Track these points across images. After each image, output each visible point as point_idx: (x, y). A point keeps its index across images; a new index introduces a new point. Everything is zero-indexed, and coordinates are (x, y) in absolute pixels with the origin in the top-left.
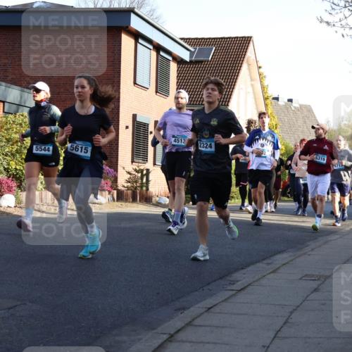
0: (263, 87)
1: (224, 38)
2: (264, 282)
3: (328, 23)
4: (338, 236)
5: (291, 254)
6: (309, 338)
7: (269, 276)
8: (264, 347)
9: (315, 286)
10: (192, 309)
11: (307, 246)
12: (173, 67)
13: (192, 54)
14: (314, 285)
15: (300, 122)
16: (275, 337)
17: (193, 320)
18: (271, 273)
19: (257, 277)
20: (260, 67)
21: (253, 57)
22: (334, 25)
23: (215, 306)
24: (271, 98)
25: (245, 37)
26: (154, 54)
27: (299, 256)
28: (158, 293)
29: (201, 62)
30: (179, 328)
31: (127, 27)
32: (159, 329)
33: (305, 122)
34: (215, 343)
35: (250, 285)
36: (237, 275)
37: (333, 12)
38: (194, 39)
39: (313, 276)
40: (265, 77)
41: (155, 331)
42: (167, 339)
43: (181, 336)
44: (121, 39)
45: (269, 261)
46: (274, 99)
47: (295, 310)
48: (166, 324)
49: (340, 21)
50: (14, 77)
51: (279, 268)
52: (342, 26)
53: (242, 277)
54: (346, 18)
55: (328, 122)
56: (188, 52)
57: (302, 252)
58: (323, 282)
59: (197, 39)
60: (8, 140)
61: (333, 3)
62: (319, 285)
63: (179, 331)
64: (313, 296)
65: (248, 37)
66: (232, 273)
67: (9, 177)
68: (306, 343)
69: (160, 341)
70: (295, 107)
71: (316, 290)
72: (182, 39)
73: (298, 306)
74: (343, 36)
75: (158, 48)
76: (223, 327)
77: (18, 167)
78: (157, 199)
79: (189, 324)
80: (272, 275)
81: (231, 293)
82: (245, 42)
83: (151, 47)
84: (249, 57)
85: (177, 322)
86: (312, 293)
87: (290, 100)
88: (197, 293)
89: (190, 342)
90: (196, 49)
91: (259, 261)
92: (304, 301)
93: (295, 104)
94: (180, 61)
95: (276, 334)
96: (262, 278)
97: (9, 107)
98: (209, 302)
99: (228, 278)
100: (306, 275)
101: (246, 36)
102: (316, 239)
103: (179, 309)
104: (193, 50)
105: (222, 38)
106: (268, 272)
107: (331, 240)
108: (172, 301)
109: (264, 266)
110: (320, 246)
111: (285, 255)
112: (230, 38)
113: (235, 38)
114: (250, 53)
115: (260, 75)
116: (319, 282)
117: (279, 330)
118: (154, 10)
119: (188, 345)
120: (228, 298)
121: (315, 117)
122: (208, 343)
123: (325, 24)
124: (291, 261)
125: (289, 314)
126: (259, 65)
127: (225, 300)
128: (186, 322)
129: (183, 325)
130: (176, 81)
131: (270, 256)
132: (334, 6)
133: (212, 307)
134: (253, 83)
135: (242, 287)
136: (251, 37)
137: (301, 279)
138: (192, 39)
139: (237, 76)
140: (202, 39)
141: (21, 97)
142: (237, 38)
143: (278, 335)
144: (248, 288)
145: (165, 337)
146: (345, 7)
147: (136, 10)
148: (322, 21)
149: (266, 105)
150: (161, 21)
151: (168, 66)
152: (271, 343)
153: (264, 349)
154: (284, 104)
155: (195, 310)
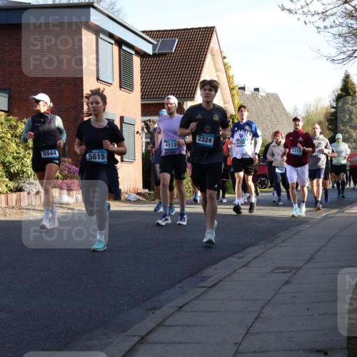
0: (228, 77)
1: (187, 29)
2: (235, 277)
3: (290, 11)
4: (309, 226)
5: (262, 246)
6: (281, 332)
7: (240, 271)
8: (236, 344)
10: (163, 308)
11: (278, 237)
12: (137, 61)
13: (154, 47)
14: (286, 277)
15: (268, 111)
16: (246, 333)
17: (164, 320)
18: (242, 267)
19: (228, 272)
20: (224, 58)
21: (217, 48)
22: (296, 13)
23: (186, 304)
24: (237, 88)
25: (208, 28)
26: (116, 48)
27: (270, 249)
28: (129, 294)
29: (164, 55)
30: (150, 329)
32: (130, 332)
33: (273, 111)
34: (186, 343)
35: (221, 281)
36: (208, 272)
38: (157, 31)
39: (283, 268)
40: (230, 67)
41: (126, 334)
42: (138, 341)
43: (152, 337)
45: (240, 255)
46: (240, 88)
47: (266, 304)
48: (137, 326)
49: (302, 8)
51: (249, 262)
52: (304, 13)
53: (214, 273)
54: (307, 5)
56: (151, 46)
57: (273, 245)
58: (295, 274)
59: (159, 31)
62: (291, 277)
63: (150, 332)
64: (285, 289)
65: (211, 28)
66: (204, 269)
68: (278, 337)
69: (132, 344)
70: (262, 97)
71: (287, 282)
72: (143, 32)
73: (270, 301)
74: (305, 23)
75: (120, 42)
76: (194, 326)
78: (127, 196)
79: (160, 325)
80: (243, 269)
81: (202, 290)
82: (208, 32)
83: (113, 42)
84: (213, 48)
85: (149, 323)
86: (283, 285)
87: (257, 90)
88: (168, 291)
89: (162, 343)
90: (158, 41)
91: (230, 256)
92: (276, 294)
93: (262, 93)
94: (143, 55)
95: (248, 330)
96: (233, 273)
98: (180, 301)
99: (199, 275)
100: (277, 268)
101: (209, 26)
102: (287, 229)
103: (150, 309)
104: (155, 43)
105: (185, 30)
106: (240, 266)
107: (302, 230)
108: (144, 301)
109: (236, 259)
110: (290, 238)
111: (256, 248)
112: (192, 29)
113: (198, 29)
114: (213, 44)
115: (225, 65)
116: (289, 275)
117: (251, 326)
118: (115, 3)
119: (160, 346)
120: (200, 295)
121: (282, 105)
122: (180, 343)
123: (287, 12)
124: (262, 254)
125: (260, 309)
126: (224, 56)
127: (197, 298)
128: (158, 323)
129: (154, 326)
130: (140, 75)
131: (242, 250)
133: (183, 306)
134: (218, 73)
135: (214, 283)
137: (272, 272)
138: (154, 31)
139: (202, 67)
140: (165, 31)
142: (200, 28)
143: (250, 331)
144: (220, 284)
145: (136, 339)
147: (95, 5)
148: (283, 9)
149: (233, 96)
150: (121, 15)
151: (132, 60)
152: (243, 340)
153: (236, 347)
154: (250, 93)
155: (166, 310)
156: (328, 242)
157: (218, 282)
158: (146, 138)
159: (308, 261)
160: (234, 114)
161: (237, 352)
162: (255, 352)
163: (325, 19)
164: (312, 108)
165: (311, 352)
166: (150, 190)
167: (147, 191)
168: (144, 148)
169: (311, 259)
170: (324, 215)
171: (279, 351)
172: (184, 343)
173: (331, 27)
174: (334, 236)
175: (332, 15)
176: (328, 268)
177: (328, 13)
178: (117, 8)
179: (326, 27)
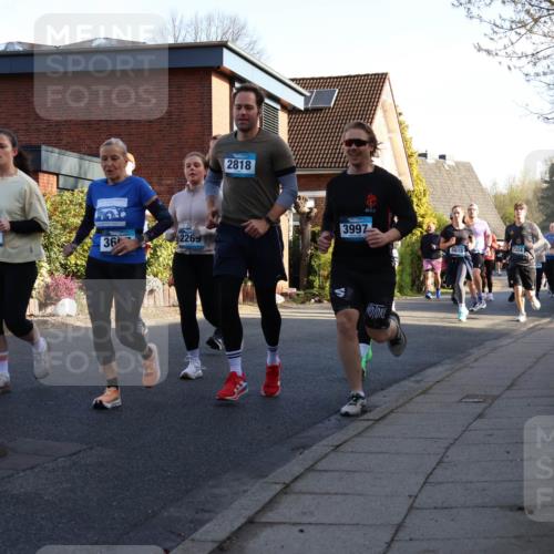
0: (405, 140)
1: (351, 77)
3: (489, 52)
4: (510, 341)
5: (448, 366)
6: (471, 482)
7: (418, 399)
8: (410, 496)
9: (479, 411)
10: (314, 448)
12: (283, 118)
13: (307, 99)
14: (479, 409)
15: (457, 186)
16: (425, 483)
17: (316, 463)
19: (401, 401)
20: (400, 114)
21: (391, 101)
22: (497, 54)
23: (345, 442)
24: (416, 155)
25: (378, 74)
27: (458, 370)
28: (269, 428)
29: (321, 109)
30: (297, 475)
31: (219, 67)
32: (271, 478)
33: (464, 186)
34: (346, 494)
35: (392, 411)
37: (494, 36)
38: (310, 79)
39: (476, 396)
40: (407, 127)
41: (266, 480)
42: (281, 491)
43: (299, 485)
44: (211, 84)
45: (419, 378)
46: (420, 155)
47: (452, 444)
48: (279, 470)
49: (505, 48)
50: (70, 140)
51: (431, 387)
52: (508, 56)
53: (382, 401)
54: (512, 44)
55: (495, 184)
56: (302, 98)
58: (490, 405)
59: (313, 79)
60: (64, 227)
61: (495, 24)
62: (485, 409)
63: (296, 479)
64: (478, 424)
65: (382, 74)
67: (67, 276)
68: (467, 489)
69: (274, 493)
70: (449, 166)
71: (480, 416)
72: (293, 80)
73: (456, 440)
74: (509, 68)
76: (355, 472)
77: (79, 262)
79: (310, 469)
80: (422, 396)
81: (366, 424)
82: (378, 80)
84: (385, 101)
85: (295, 466)
86: (475, 420)
87: (443, 157)
88: (320, 425)
89: (311, 493)
90: (312, 93)
91: (404, 379)
92: (464, 432)
93: (449, 162)
94: (291, 110)
95: (428, 478)
96: (407, 402)
97: (65, 181)
100: (467, 396)
102: (480, 344)
103: (298, 449)
104: (308, 94)
105: (347, 77)
106: (416, 393)
108: (288, 437)
109: (412, 384)
110: (485, 355)
111: (439, 369)
112: (357, 76)
113: (364, 76)
114: (385, 96)
115: (400, 124)
116: (484, 405)
117: (431, 473)
118: (255, 42)
119: (309, 497)
120: (363, 431)
121: (476, 178)
122: (336, 494)
123: (485, 53)
124: (448, 376)
125: (444, 451)
126: (399, 111)
127: (359, 434)
128: (307, 466)
129: (302, 470)
130: (287, 137)
131: (420, 371)
132: (496, 29)
133: (340, 445)
134: (393, 135)
135: (381, 415)
136: (386, 74)
137: (460, 401)
138: (307, 79)
140: (320, 79)
141: (80, 168)
142: (368, 75)
143: (430, 480)
144: (389, 417)
145: (279, 487)
146: (512, 29)
147: (230, 44)
148: (480, 49)
149: (410, 165)
150: (264, 57)
151: (276, 117)
152: (420, 491)
153: (411, 500)
154: (433, 161)
155: (318, 449)
156: (535, 363)
157: (389, 413)
158: (294, 220)
159: (509, 388)
160: (412, 189)
161: (411, 508)
162: (435, 508)
163: (535, 64)
164: (518, 183)
165: (511, 510)
166: (298, 289)
167: (294, 290)
168: (291, 234)
169: (512, 385)
170: (531, 325)
171: (468, 507)
172: (342, 494)
173: (545, 74)
174: (544, 355)
175: (545, 58)
176: (535, 397)
177: (540, 55)
178: (258, 47)
179: (537, 75)
